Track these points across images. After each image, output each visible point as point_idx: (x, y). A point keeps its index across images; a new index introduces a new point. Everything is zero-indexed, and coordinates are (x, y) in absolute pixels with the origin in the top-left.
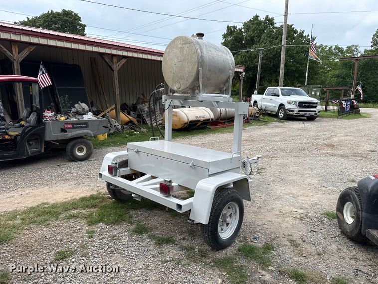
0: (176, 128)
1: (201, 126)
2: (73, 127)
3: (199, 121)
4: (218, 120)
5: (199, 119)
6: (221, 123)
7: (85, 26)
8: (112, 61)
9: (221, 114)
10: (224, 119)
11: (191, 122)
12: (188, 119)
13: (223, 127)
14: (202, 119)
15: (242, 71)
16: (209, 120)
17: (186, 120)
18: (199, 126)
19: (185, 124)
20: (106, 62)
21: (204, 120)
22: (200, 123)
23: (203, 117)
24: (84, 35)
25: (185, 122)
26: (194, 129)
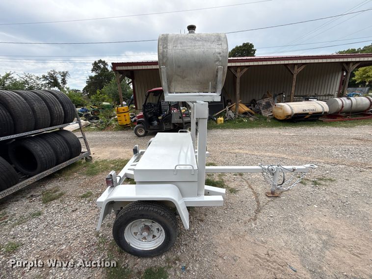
0: (281, 119)
1: (309, 119)
2: (186, 116)
3: (307, 114)
4: (338, 113)
5: (307, 112)
6: (341, 117)
7: (256, 50)
8: (236, 71)
9: (343, 107)
10: (346, 112)
11: (296, 114)
12: (292, 112)
14: (311, 112)
16: (321, 113)
17: (290, 113)
18: (307, 118)
20: (231, 72)
21: (314, 113)
22: (308, 116)
23: (313, 110)
24: (254, 56)
25: (288, 115)
26: (300, 121)
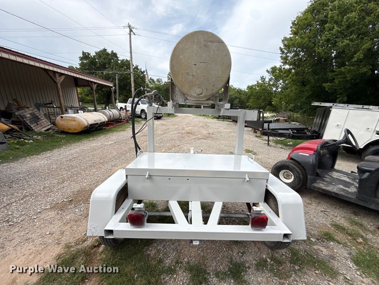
0: (77, 131)
1: (98, 128)
3: (97, 124)
4: (110, 121)
5: (97, 122)
6: (112, 124)
9: (110, 117)
10: (113, 121)
11: (91, 125)
12: (88, 123)
13: (114, 127)
14: (99, 122)
15: (112, 86)
16: (104, 122)
17: (86, 124)
18: (96, 128)
19: (86, 127)
21: (101, 123)
22: (97, 126)
23: (100, 120)
26: (93, 131)
